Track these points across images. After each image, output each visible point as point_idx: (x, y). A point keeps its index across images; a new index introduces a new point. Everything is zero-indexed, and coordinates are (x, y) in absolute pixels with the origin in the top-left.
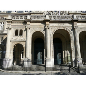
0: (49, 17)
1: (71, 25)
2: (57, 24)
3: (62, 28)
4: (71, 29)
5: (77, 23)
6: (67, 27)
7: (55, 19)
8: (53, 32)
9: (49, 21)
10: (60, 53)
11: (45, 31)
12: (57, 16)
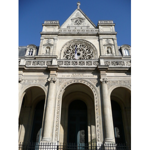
0: (58, 62)
1: (96, 77)
2: (70, 75)
3: (79, 82)
4: (96, 84)
5: (106, 73)
6: (89, 79)
7: (67, 66)
8: (63, 88)
9: (57, 68)
10: (83, 131)
11: (47, 86)
12: (71, 61)
